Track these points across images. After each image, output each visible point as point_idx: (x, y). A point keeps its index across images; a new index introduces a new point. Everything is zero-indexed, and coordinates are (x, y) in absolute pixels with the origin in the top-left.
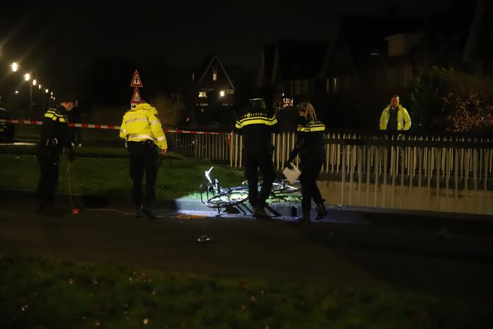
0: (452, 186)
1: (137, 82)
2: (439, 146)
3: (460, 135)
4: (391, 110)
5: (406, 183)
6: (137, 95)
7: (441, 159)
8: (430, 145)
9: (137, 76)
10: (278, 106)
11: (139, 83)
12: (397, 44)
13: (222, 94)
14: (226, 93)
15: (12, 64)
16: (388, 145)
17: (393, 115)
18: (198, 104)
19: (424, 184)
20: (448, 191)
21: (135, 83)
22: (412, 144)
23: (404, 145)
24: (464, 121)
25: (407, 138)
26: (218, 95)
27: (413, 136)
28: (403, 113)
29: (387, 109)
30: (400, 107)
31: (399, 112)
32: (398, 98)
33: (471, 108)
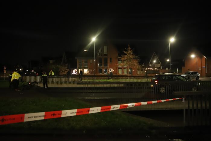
0: (60, 83)
1: (5, 68)
2: (58, 77)
3: (61, 76)
5: (51, 83)
7: (58, 79)
8: (57, 77)
12: (51, 62)
13: (21, 70)
16: (51, 77)
17: (51, 73)
19: (56, 83)
20: (60, 84)
22: (54, 77)
23: (53, 77)
24: (62, 74)
28: (53, 73)
32: (52, 70)
33: (63, 71)
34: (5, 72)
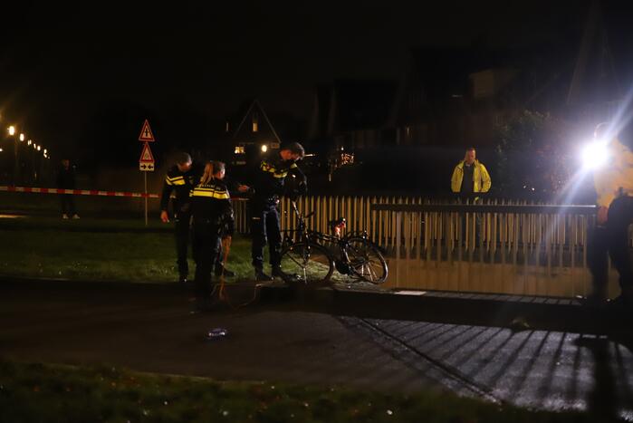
1: (147, 135)
4: (465, 167)
5: (487, 259)
6: (147, 151)
9: (147, 127)
10: (335, 163)
11: (149, 136)
13: (264, 148)
14: (269, 148)
16: (462, 211)
17: (469, 172)
18: (233, 163)
19: (509, 260)
20: (538, 269)
21: (144, 136)
22: (492, 210)
23: (482, 210)
25: (485, 202)
26: (259, 150)
27: (492, 200)
28: (481, 171)
29: (461, 166)
30: (477, 163)
31: (476, 170)
32: (474, 151)
34: (147, 164)
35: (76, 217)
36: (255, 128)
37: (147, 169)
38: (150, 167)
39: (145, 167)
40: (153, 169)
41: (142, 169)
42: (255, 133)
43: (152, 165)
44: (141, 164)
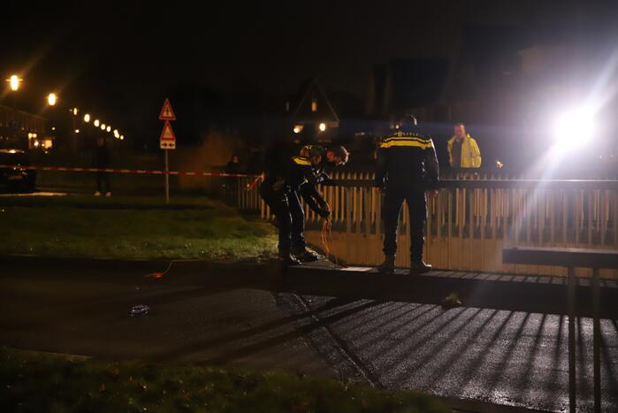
1: (167, 114)
6: (168, 130)
9: (167, 106)
11: (170, 114)
13: (322, 127)
14: (327, 127)
15: (48, 95)
21: (165, 114)
26: (317, 128)
28: (470, 146)
29: (451, 141)
30: (466, 137)
32: (462, 127)
34: (168, 143)
35: (109, 194)
36: (314, 107)
37: (168, 147)
38: (170, 145)
39: (166, 145)
40: (174, 147)
41: (162, 147)
42: (314, 112)
43: (173, 143)
44: (162, 142)
